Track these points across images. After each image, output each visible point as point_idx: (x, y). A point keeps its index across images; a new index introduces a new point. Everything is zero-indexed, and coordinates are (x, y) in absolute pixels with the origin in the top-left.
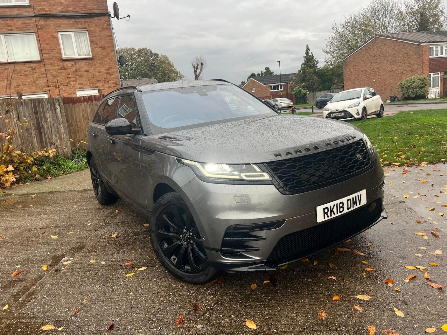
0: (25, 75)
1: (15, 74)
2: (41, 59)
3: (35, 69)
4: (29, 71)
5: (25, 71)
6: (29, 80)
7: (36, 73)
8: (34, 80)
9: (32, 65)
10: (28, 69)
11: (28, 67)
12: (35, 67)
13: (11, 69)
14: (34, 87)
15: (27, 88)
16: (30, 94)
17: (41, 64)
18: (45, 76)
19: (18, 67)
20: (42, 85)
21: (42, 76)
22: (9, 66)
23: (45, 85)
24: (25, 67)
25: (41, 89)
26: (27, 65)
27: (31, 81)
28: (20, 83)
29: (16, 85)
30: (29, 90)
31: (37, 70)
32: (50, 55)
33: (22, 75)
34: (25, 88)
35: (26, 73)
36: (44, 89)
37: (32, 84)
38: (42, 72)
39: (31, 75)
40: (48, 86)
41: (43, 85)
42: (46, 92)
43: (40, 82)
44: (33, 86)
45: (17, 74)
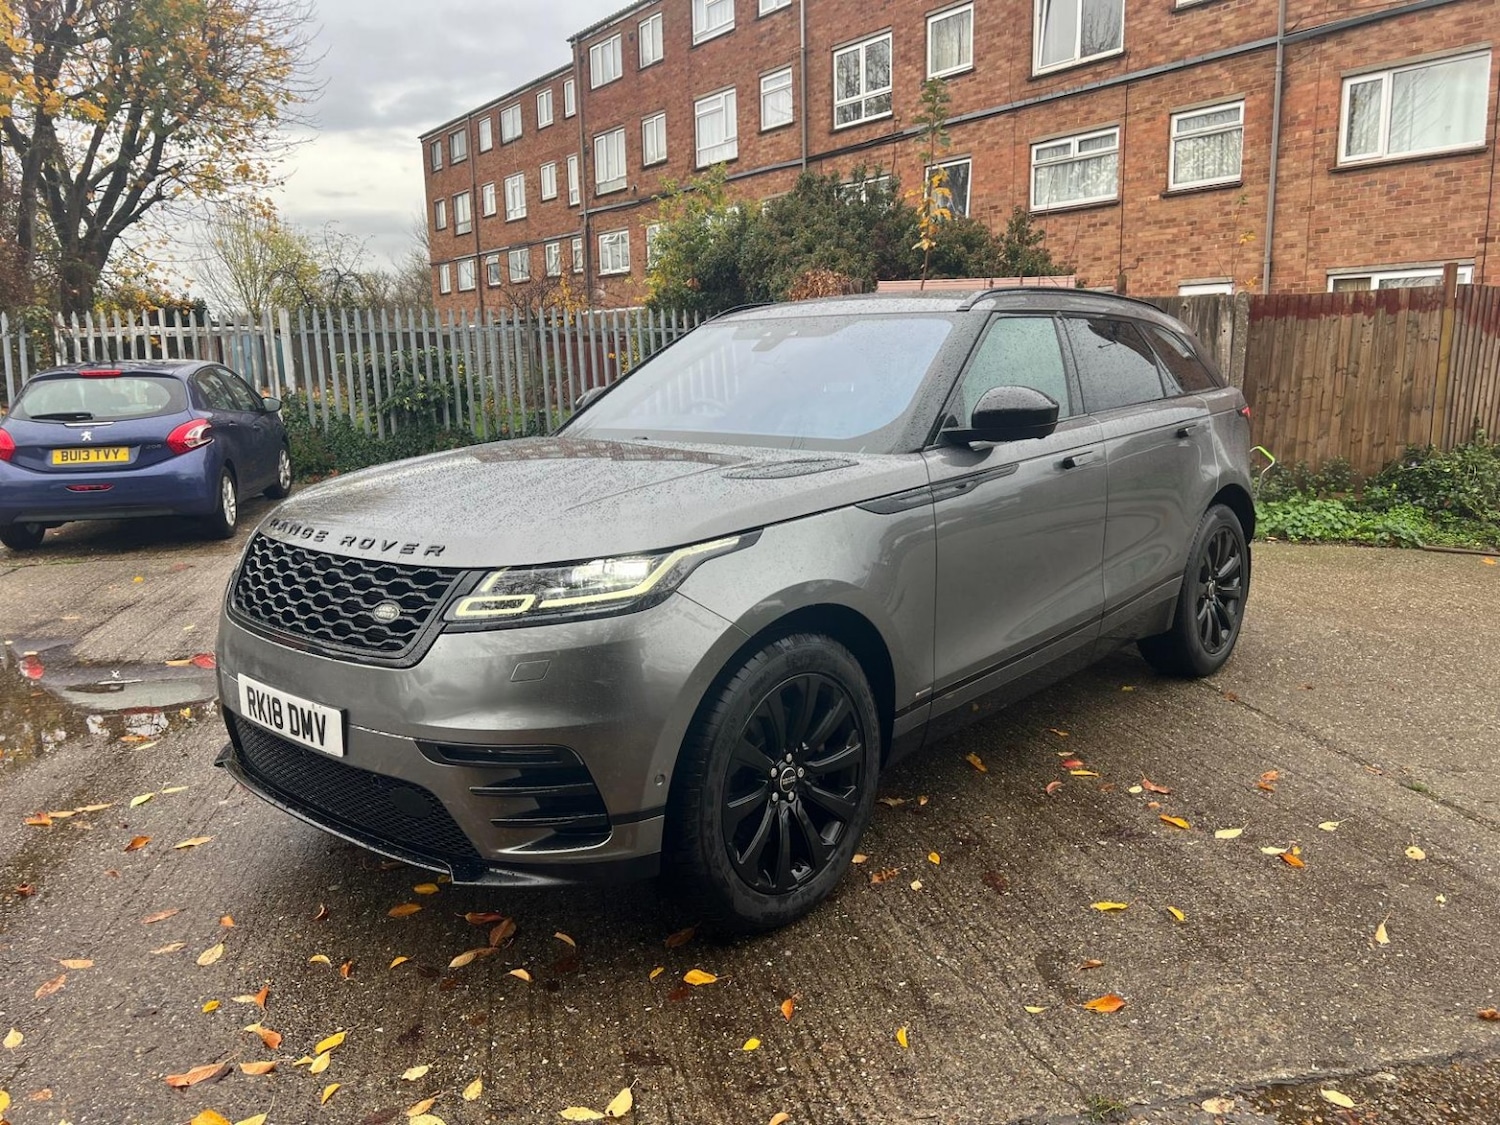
0: (1419, 202)
1: (1391, 199)
2: (1487, 142)
3: (1459, 179)
4: (1437, 187)
5: (1422, 189)
6: (1428, 220)
7: (1457, 192)
8: (1442, 217)
9: (1452, 166)
10: (1434, 181)
11: (1437, 175)
12: (1459, 171)
13: (1383, 182)
14: (1436, 243)
15: (1414, 246)
16: (1417, 265)
17: (1483, 162)
18: (1484, 201)
19: (1403, 178)
20: (1464, 235)
21: (1472, 202)
22: (1377, 176)
23: (1474, 236)
24: (1424, 175)
25: (1456, 249)
26: (1436, 168)
27: (1434, 220)
28: (1398, 230)
29: (1384, 236)
30: (1417, 252)
31: (1463, 183)
33: (1409, 203)
34: (1409, 246)
35: (1425, 195)
36: (1469, 247)
37: (1433, 233)
38: (1478, 190)
39: (1437, 200)
40: (1485, 240)
41: (1469, 235)
42: (1472, 261)
43: (1464, 223)
44: (1433, 239)
45: (1396, 198)
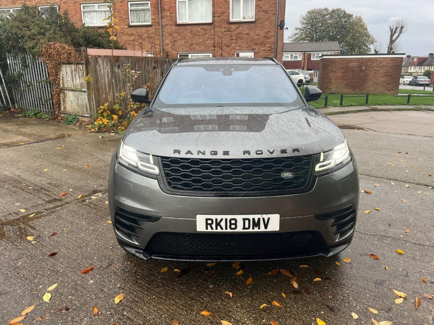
0: (198, 36)
1: (191, 34)
2: (213, 22)
3: (207, 30)
4: (202, 32)
5: (199, 32)
6: (201, 41)
7: (207, 34)
8: (204, 40)
9: (205, 27)
10: (201, 30)
11: (202, 29)
12: (207, 28)
13: (189, 29)
14: (203, 47)
15: (198, 47)
16: (199, 52)
17: (212, 27)
18: (213, 37)
19: (194, 29)
20: (209, 45)
21: (210, 37)
22: (187, 27)
23: (212, 45)
24: (199, 28)
25: (208, 49)
26: (201, 27)
27: (202, 41)
28: (194, 43)
29: (191, 44)
30: (199, 49)
31: (208, 31)
32: (220, 18)
33: (196, 36)
34: (197, 47)
35: (200, 34)
36: (211, 48)
37: (202, 44)
38: (211, 34)
39: (202, 35)
40: (214, 47)
41: (210, 45)
42: (212, 52)
43: (209, 42)
44: (203, 46)
45: (193, 34)
